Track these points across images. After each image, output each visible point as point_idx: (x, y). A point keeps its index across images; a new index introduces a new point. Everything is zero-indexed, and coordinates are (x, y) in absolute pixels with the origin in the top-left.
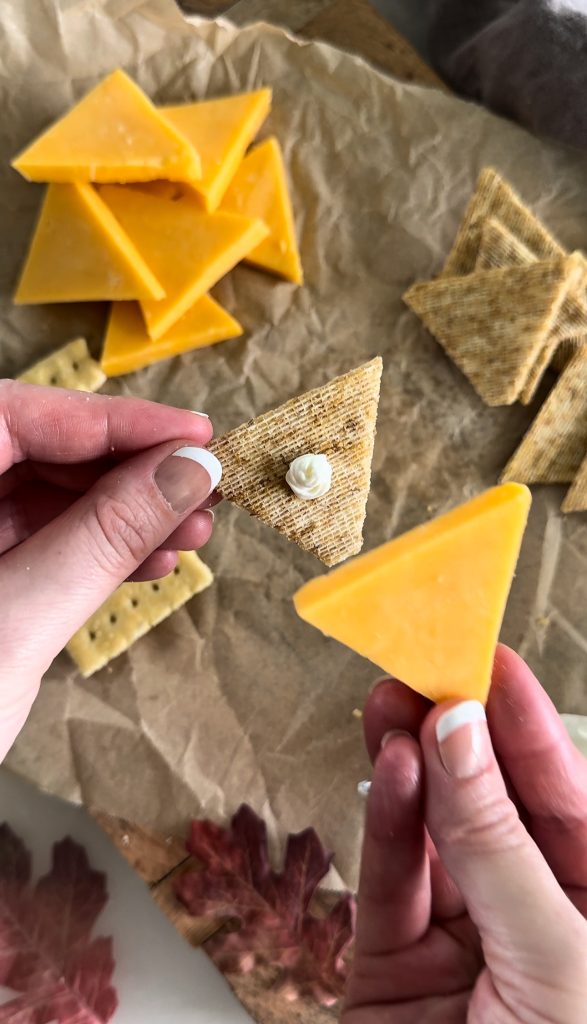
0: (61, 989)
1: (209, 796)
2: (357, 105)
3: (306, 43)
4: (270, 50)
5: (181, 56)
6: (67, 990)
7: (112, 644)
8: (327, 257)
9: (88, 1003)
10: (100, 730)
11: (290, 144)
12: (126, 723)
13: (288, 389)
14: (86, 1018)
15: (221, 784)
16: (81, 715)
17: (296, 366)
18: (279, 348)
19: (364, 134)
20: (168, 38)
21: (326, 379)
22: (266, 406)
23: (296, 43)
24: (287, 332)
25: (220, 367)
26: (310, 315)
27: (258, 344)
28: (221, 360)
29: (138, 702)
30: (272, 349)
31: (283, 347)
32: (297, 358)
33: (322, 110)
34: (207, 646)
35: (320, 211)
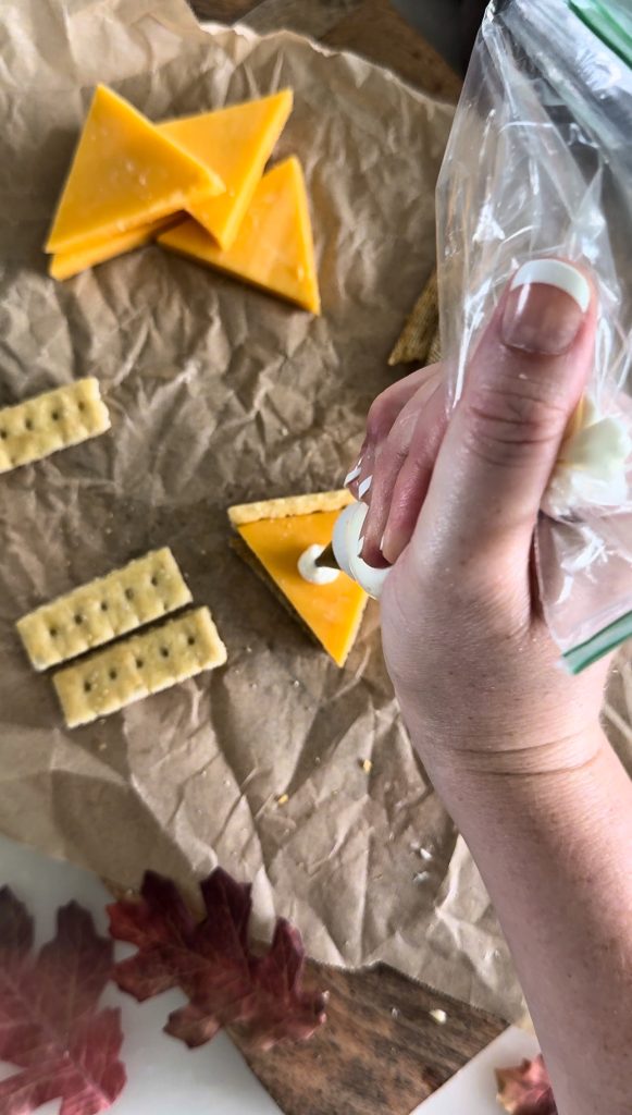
0: (65, 1064)
1: (200, 859)
2: (386, 125)
3: (334, 53)
4: (294, 60)
5: (198, 65)
6: (72, 1065)
7: (105, 700)
8: (348, 286)
9: (95, 1079)
10: (88, 783)
11: (312, 163)
12: (113, 777)
13: (300, 426)
14: (92, 1095)
15: (214, 846)
16: (67, 767)
17: (310, 403)
18: (294, 381)
19: (391, 155)
20: (184, 45)
21: (341, 416)
22: (277, 444)
23: (321, 54)
24: (302, 365)
25: (230, 399)
26: (326, 348)
27: (270, 376)
28: (231, 393)
29: (129, 756)
30: (286, 383)
31: (298, 380)
32: (312, 394)
33: (348, 127)
34: (205, 697)
35: (342, 236)
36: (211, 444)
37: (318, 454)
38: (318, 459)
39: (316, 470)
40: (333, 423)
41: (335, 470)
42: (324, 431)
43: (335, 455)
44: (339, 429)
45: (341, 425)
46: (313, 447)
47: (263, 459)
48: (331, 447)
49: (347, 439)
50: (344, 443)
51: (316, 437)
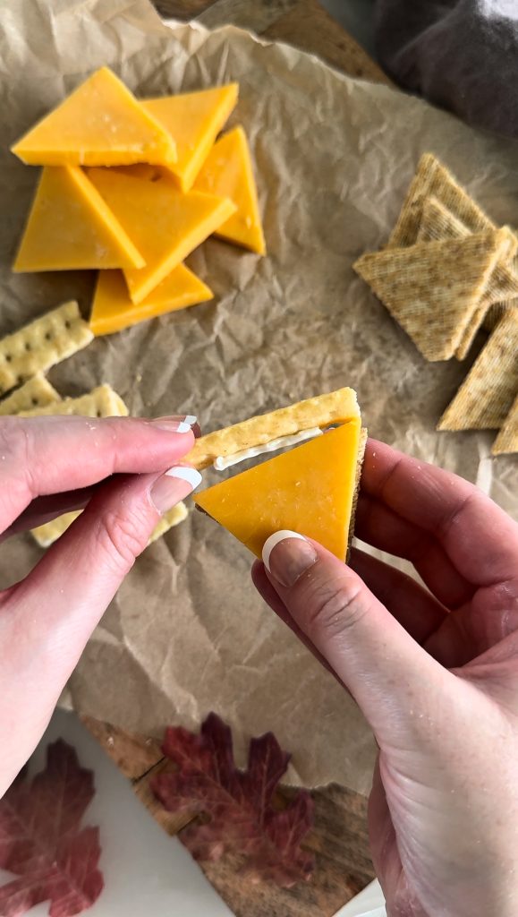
0: (53, 872)
1: (183, 703)
2: (313, 98)
3: (269, 43)
4: (237, 49)
5: (159, 55)
6: (59, 873)
8: (287, 231)
9: (78, 885)
11: (254, 132)
12: (112, 640)
13: (252, 347)
14: (76, 898)
15: (194, 693)
17: (260, 327)
18: (246, 311)
19: (319, 124)
20: (147, 39)
21: (286, 337)
22: (234, 361)
23: (259, 44)
24: (253, 297)
25: (194, 327)
26: (272, 282)
27: (226, 307)
28: (195, 322)
29: (122, 621)
30: (239, 311)
31: (249, 310)
32: (261, 319)
33: (283, 102)
34: (181, 571)
35: (281, 190)
36: (180, 364)
37: (267, 369)
38: (268, 374)
39: (266, 382)
40: (280, 343)
41: (282, 382)
42: (272, 350)
43: (281, 369)
44: (284, 348)
45: (285, 345)
46: (263, 363)
47: (222, 375)
48: (279, 363)
49: (291, 356)
50: (289, 359)
51: (265, 355)
